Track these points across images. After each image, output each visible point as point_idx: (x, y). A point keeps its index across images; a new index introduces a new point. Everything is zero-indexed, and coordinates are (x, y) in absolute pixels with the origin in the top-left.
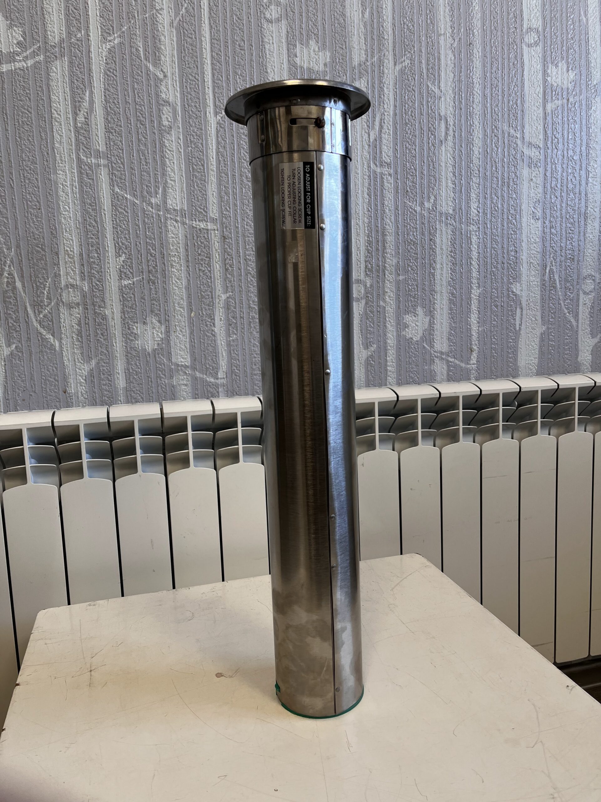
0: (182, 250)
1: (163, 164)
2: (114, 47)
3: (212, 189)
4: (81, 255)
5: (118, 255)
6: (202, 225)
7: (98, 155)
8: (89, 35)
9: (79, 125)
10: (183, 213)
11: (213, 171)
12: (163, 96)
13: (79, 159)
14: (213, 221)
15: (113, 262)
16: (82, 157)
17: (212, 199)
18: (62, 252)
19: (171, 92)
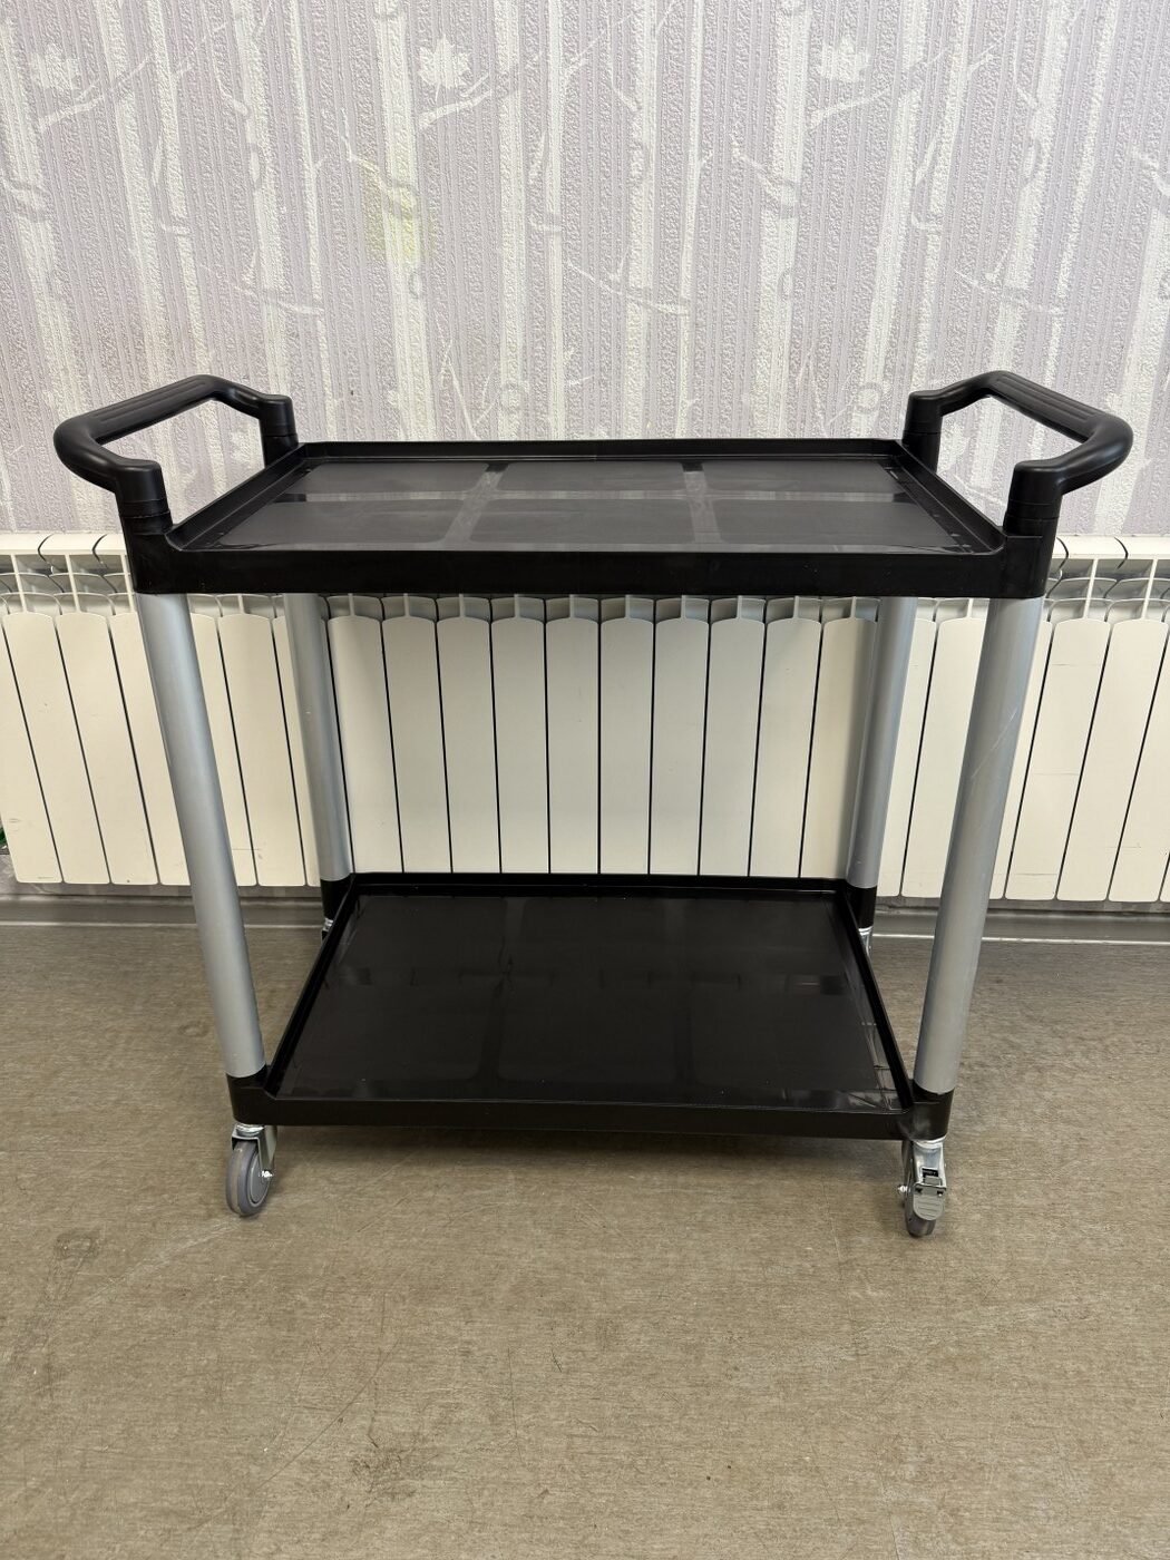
0: (643, 341)
1: (629, 229)
2: (578, 72)
3: (686, 261)
4: (525, 347)
5: (566, 349)
6: (670, 309)
7: (552, 220)
8: (547, 58)
9: (531, 182)
10: (647, 293)
11: (690, 235)
12: (635, 136)
13: (529, 227)
14: (685, 302)
15: (560, 358)
16: (533, 224)
17: (686, 274)
18: (503, 344)
19: (645, 130)
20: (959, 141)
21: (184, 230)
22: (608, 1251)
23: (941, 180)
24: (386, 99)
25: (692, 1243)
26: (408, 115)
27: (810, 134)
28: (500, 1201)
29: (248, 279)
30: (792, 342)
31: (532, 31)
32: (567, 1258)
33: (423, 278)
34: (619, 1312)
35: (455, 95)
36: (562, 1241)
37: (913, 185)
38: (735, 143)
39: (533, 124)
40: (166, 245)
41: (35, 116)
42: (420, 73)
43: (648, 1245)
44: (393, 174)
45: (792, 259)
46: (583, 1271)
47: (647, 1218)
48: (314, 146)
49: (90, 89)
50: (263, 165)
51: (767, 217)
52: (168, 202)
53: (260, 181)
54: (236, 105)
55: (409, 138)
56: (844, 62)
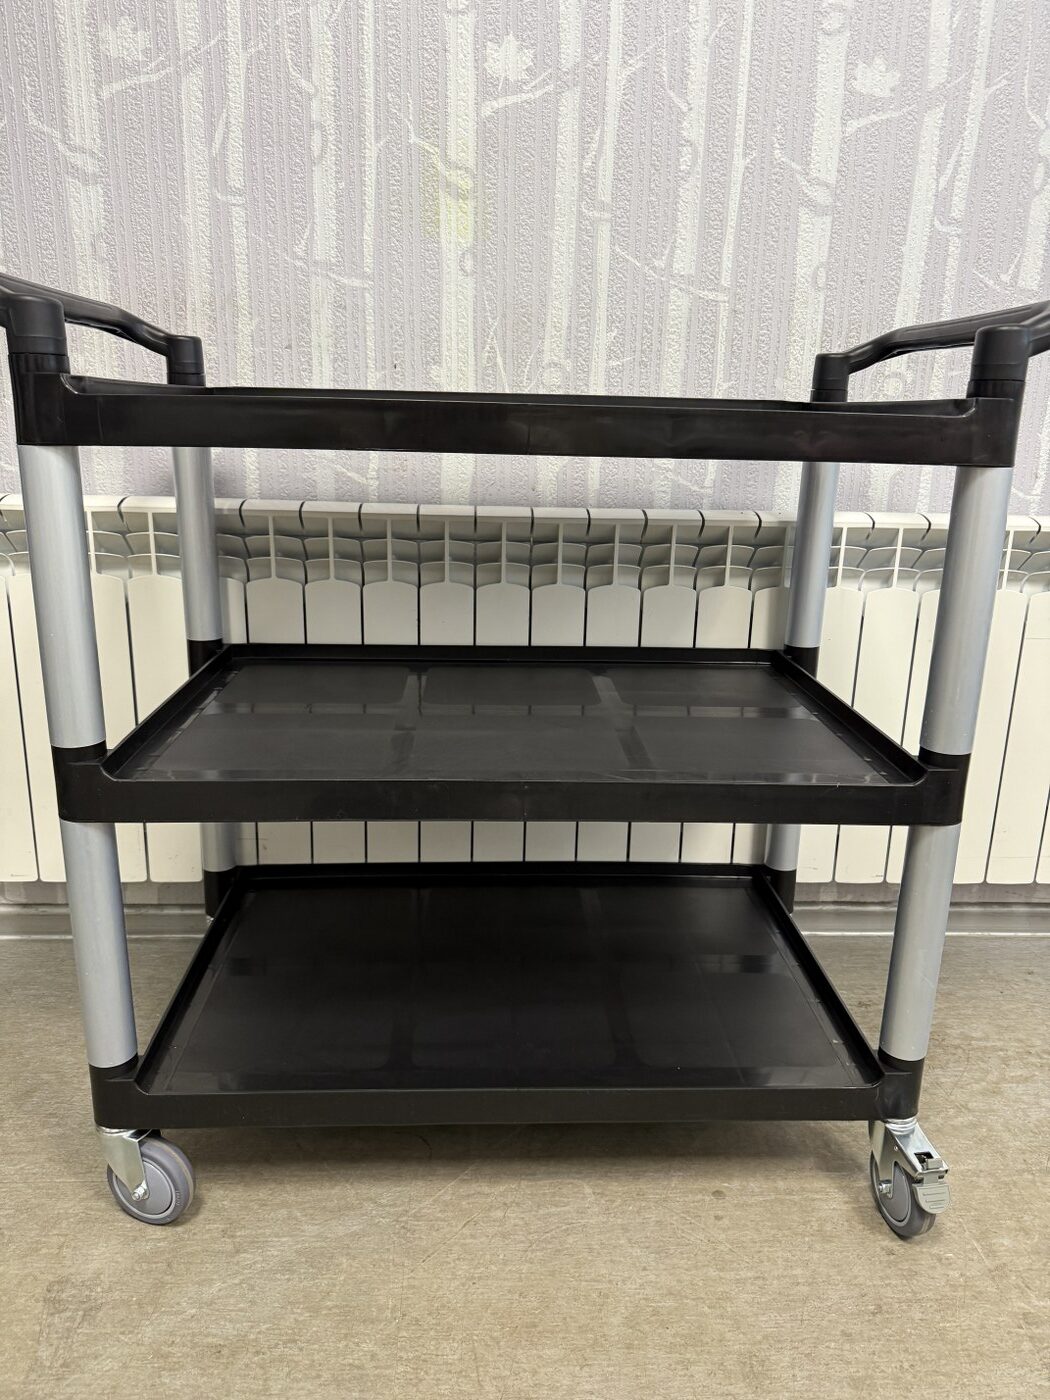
0: (684, 325)
1: (675, 219)
2: (634, 73)
3: (728, 251)
4: (569, 327)
5: (610, 330)
6: (711, 296)
7: (603, 207)
8: (607, 59)
9: (585, 171)
10: (689, 280)
11: (732, 228)
12: (685, 134)
13: (580, 213)
14: (725, 290)
15: (603, 338)
16: (584, 210)
17: (727, 264)
18: (549, 324)
19: (694, 129)
20: (977, 155)
21: (239, 200)
22: (721, 1270)
23: (961, 187)
24: (451, 87)
25: (816, 1256)
26: (471, 102)
27: (844, 140)
28: (582, 1218)
29: (299, 250)
30: (824, 332)
31: (594, 35)
32: (679, 1281)
33: (475, 256)
34: (760, 1343)
35: (518, 88)
36: (668, 1261)
37: (937, 191)
38: (777, 145)
39: (590, 121)
40: (220, 216)
41: (99, 85)
42: (486, 65)
43: (769, 1260)
44: (452, 155)
45: (826, 254)
46: (703, 1295)
47: (757, 1230)
48: (377, 127)
49: (158, 61)
50: (325, 142)
51: (804, 215)
52: (226, 172)
53: (321, 157)
54: (304, 83)
55: (471, 126)
56: (877, 79)
